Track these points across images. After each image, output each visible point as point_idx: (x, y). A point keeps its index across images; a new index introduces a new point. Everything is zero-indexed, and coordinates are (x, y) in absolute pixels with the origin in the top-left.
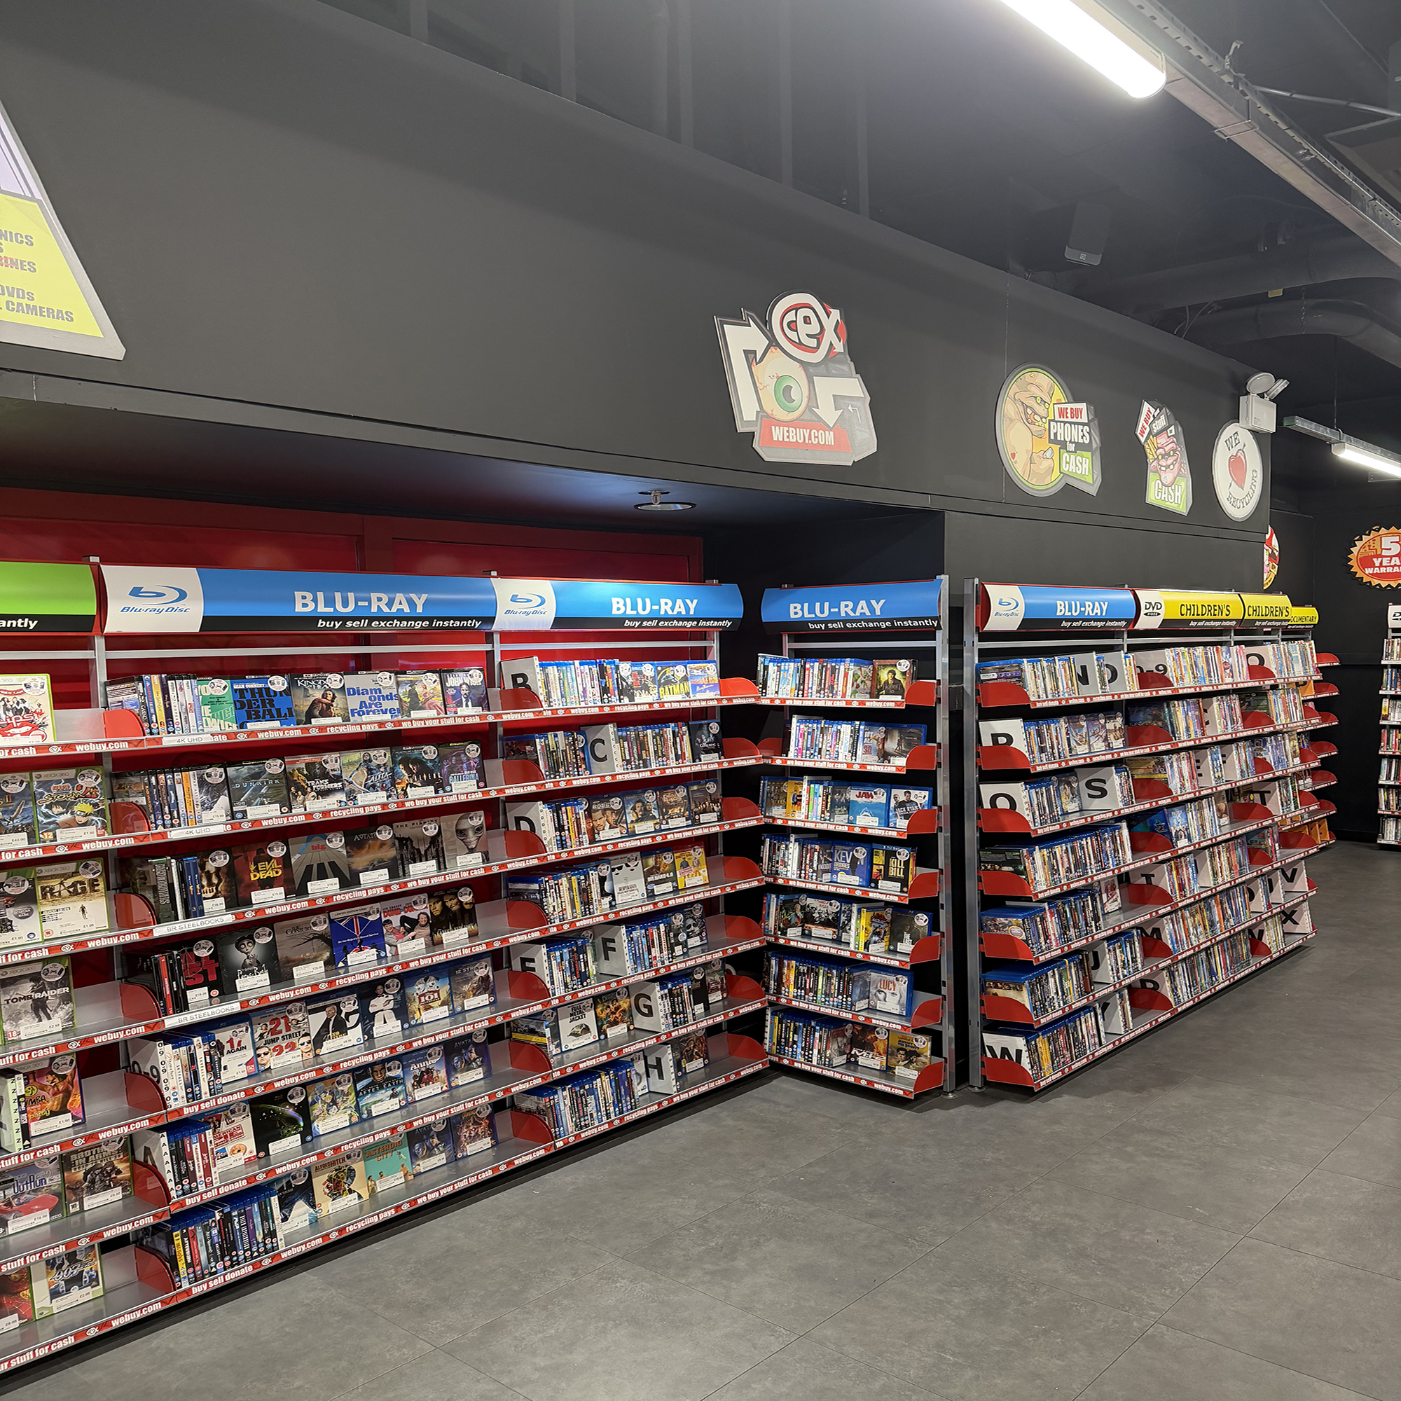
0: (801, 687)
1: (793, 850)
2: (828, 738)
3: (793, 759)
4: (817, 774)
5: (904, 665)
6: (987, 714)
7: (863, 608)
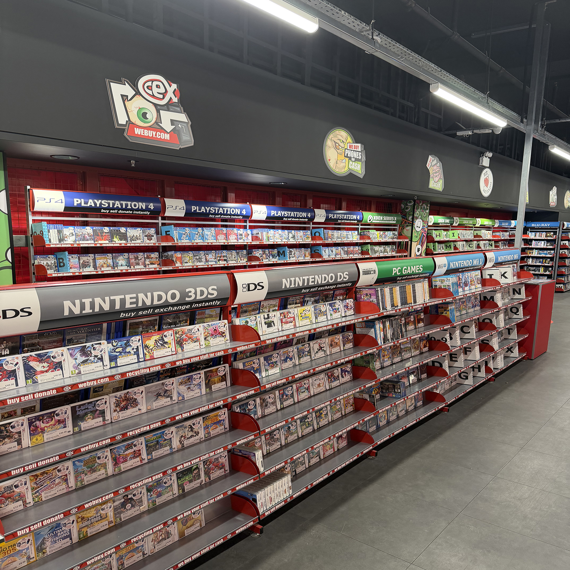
0: (535, 236)
1: (531, 260)
2: (539, 243)
3: (533, 246)
4: (536, 249)
5: (552, 233)
6: (562, 240)
7: (546, 225)
